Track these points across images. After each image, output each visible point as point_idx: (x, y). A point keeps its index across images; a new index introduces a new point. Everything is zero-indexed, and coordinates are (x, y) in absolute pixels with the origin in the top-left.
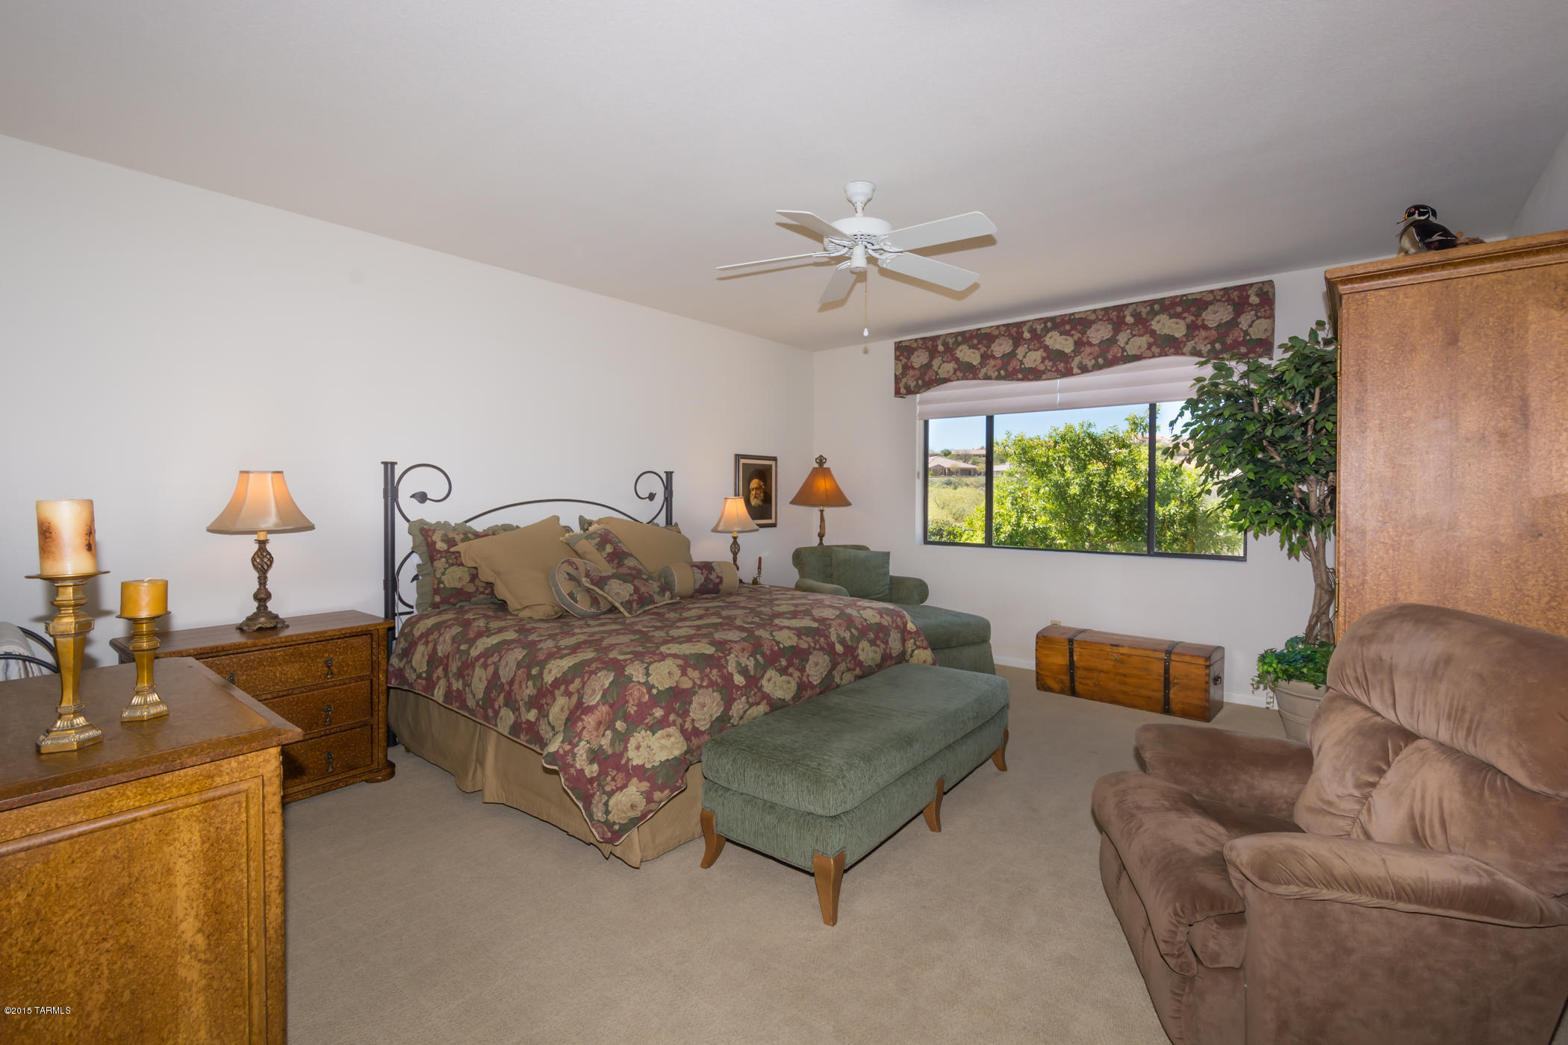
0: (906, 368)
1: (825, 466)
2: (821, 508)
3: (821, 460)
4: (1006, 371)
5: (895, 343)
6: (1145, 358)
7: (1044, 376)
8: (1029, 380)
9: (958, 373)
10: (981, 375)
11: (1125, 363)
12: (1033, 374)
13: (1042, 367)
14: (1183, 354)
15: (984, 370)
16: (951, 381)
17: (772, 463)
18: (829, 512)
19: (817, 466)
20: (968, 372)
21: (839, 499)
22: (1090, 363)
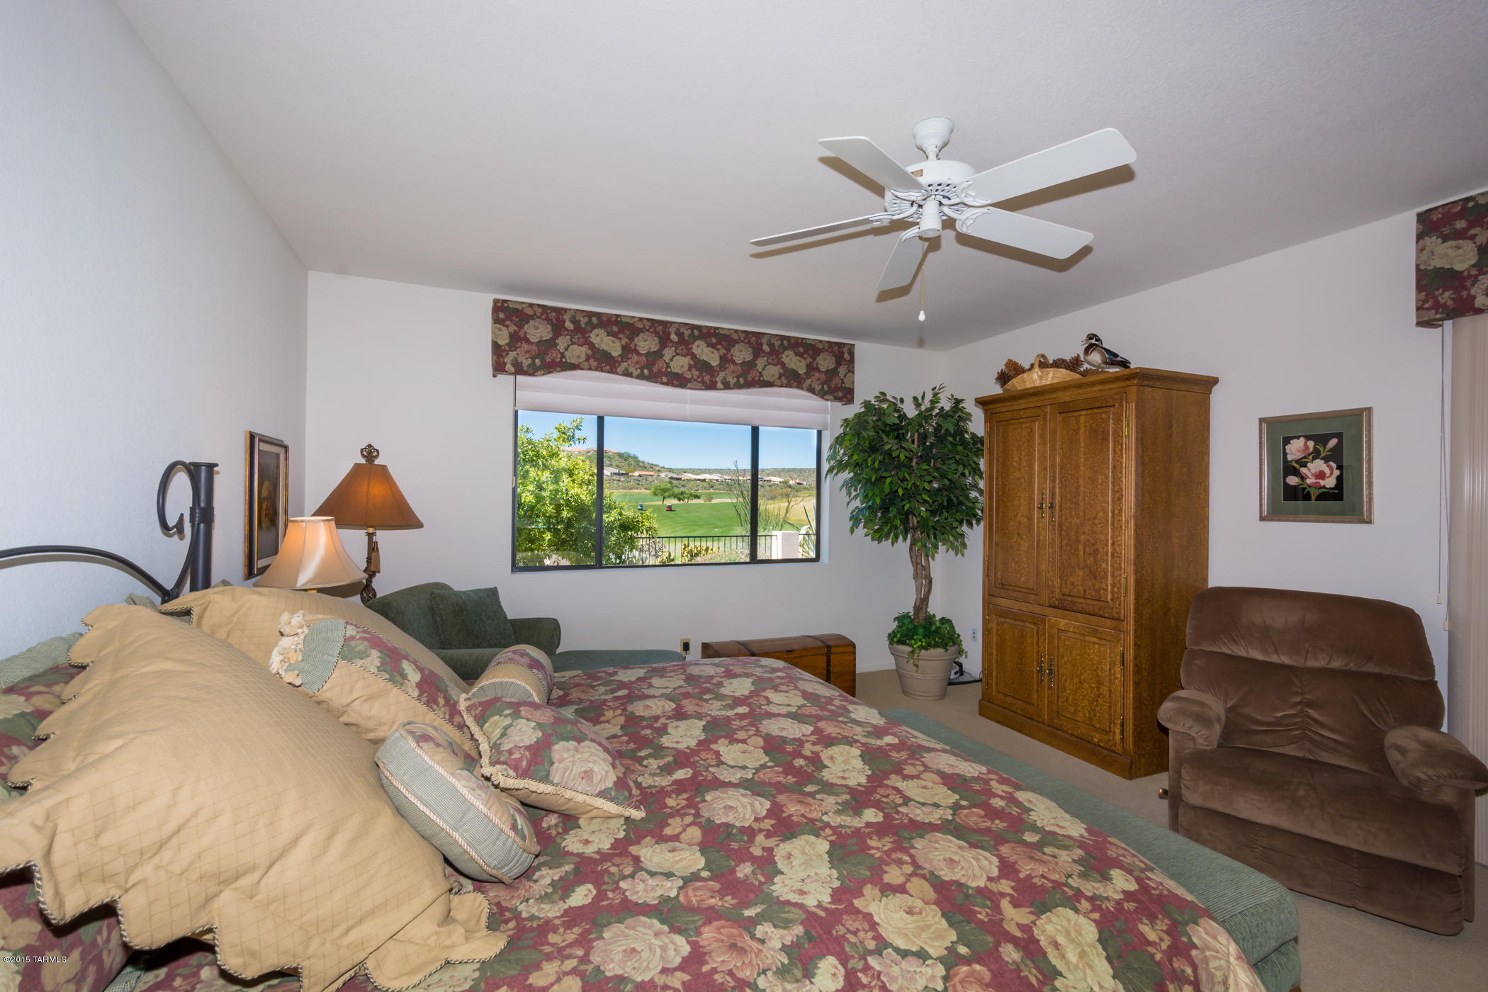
0: (516, 339)
1: (377, 462)
2: (371, 530)
3: (370, 453)
4: (651, 371)
5: (496, 301)
6: (776, 386)
7: (689, 385)
8: (674, 386)
9: (591, 361)
10: (620, 370)
11: (760, 387)
12: (678, 381)
13: (688, 375)
14: (802, 389)
15: (624, 365)
16: (582, 369)
17: (281, 451)
18: (382, 536)
19: (363, 461)
20: (605, 363)
21: (403, 518)
22: (733, 381)
